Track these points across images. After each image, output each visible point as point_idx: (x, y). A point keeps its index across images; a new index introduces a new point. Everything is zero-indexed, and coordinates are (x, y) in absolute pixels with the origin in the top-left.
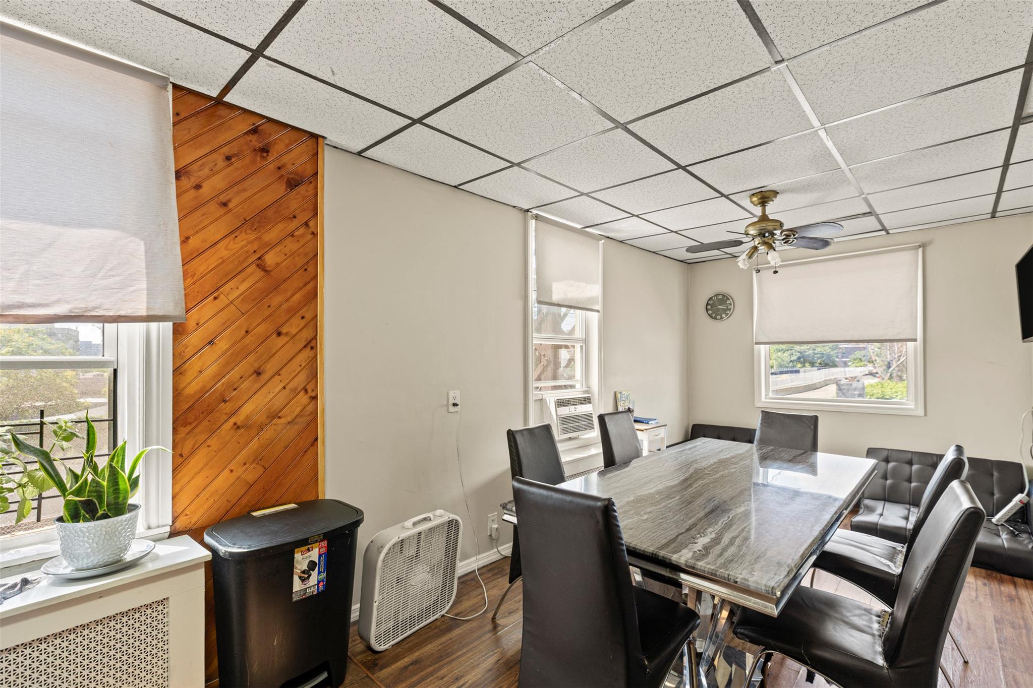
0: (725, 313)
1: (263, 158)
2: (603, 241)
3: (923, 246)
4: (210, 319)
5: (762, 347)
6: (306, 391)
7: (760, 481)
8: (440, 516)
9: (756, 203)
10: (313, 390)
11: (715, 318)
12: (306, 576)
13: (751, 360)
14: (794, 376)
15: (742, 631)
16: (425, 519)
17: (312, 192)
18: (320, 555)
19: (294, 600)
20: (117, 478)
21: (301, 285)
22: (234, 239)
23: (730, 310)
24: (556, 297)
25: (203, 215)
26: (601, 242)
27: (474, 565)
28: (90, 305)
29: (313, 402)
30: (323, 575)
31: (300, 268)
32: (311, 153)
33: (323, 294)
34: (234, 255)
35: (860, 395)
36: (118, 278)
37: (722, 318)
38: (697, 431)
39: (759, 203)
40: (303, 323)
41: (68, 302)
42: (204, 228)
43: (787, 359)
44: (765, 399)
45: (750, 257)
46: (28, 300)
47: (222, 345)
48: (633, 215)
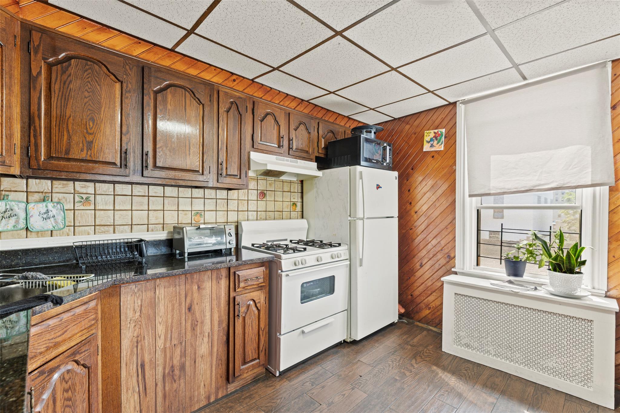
20: (570, 257)
36: (578, 168)
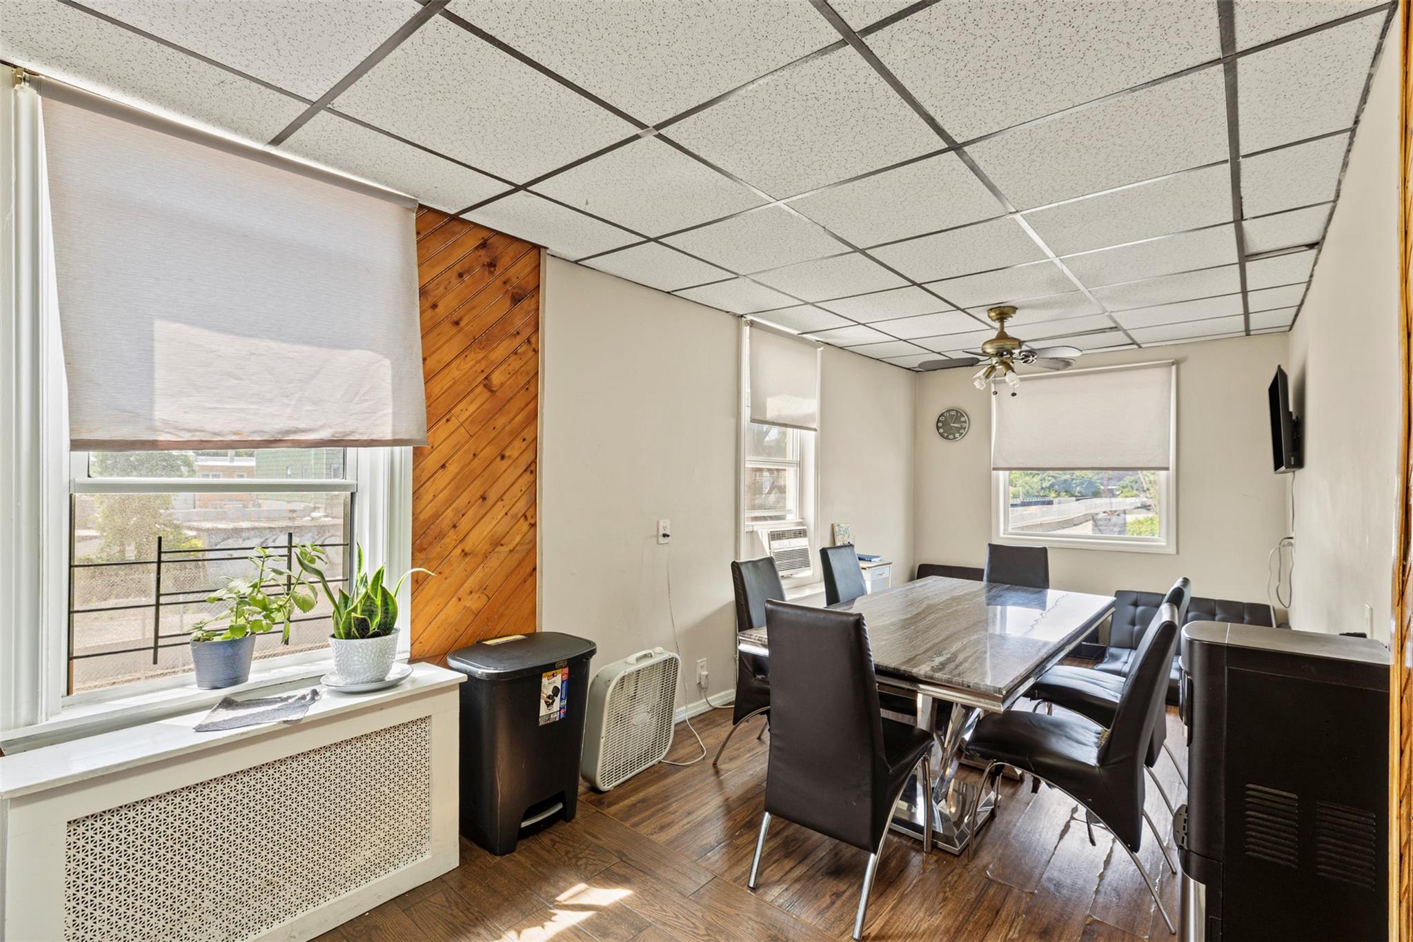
0: (958, 432)
1: (491, 273)
2: (822, 349)
3: (1177, 363)
4: (443, 442)
5: (1001, 473)
6: (526, 518)
7: (998, 632)
8: (661, 654)
9: (994, 318)
10: (532, 517)
11: (947, 438)
12: (551, 701)
13: (988, 487)
14: (1045, 508)
15: (974, 747)
16: (645, 656)
17: (533, 306)
18: (563, 682)
19: (541, 724)
20: (386, 598)
21: (522, 406)
22: (464, 359)
23: (964, 428)
24: (770, 415)
25: (438, 335)
26: (818, 349)
27: (683, 715)
28: (348, 429)
29: (532, 529)
30: (565, 702)
31: (522, 388)
32: (534, 265)
33: (543, 414)
34: (464, 375)
35: (1120, 532)
36: (370, 403)
37: (955, 438)
38: (925, 571)
39: (998, 319)
40: (524, 445)
41: (330, 427)
42: (439, 348)
43: (1037, 486)
44: (1004, 534)
45: (987, 377)
46: (302, 426)
47: (453, 468)
48: (859, 324)
